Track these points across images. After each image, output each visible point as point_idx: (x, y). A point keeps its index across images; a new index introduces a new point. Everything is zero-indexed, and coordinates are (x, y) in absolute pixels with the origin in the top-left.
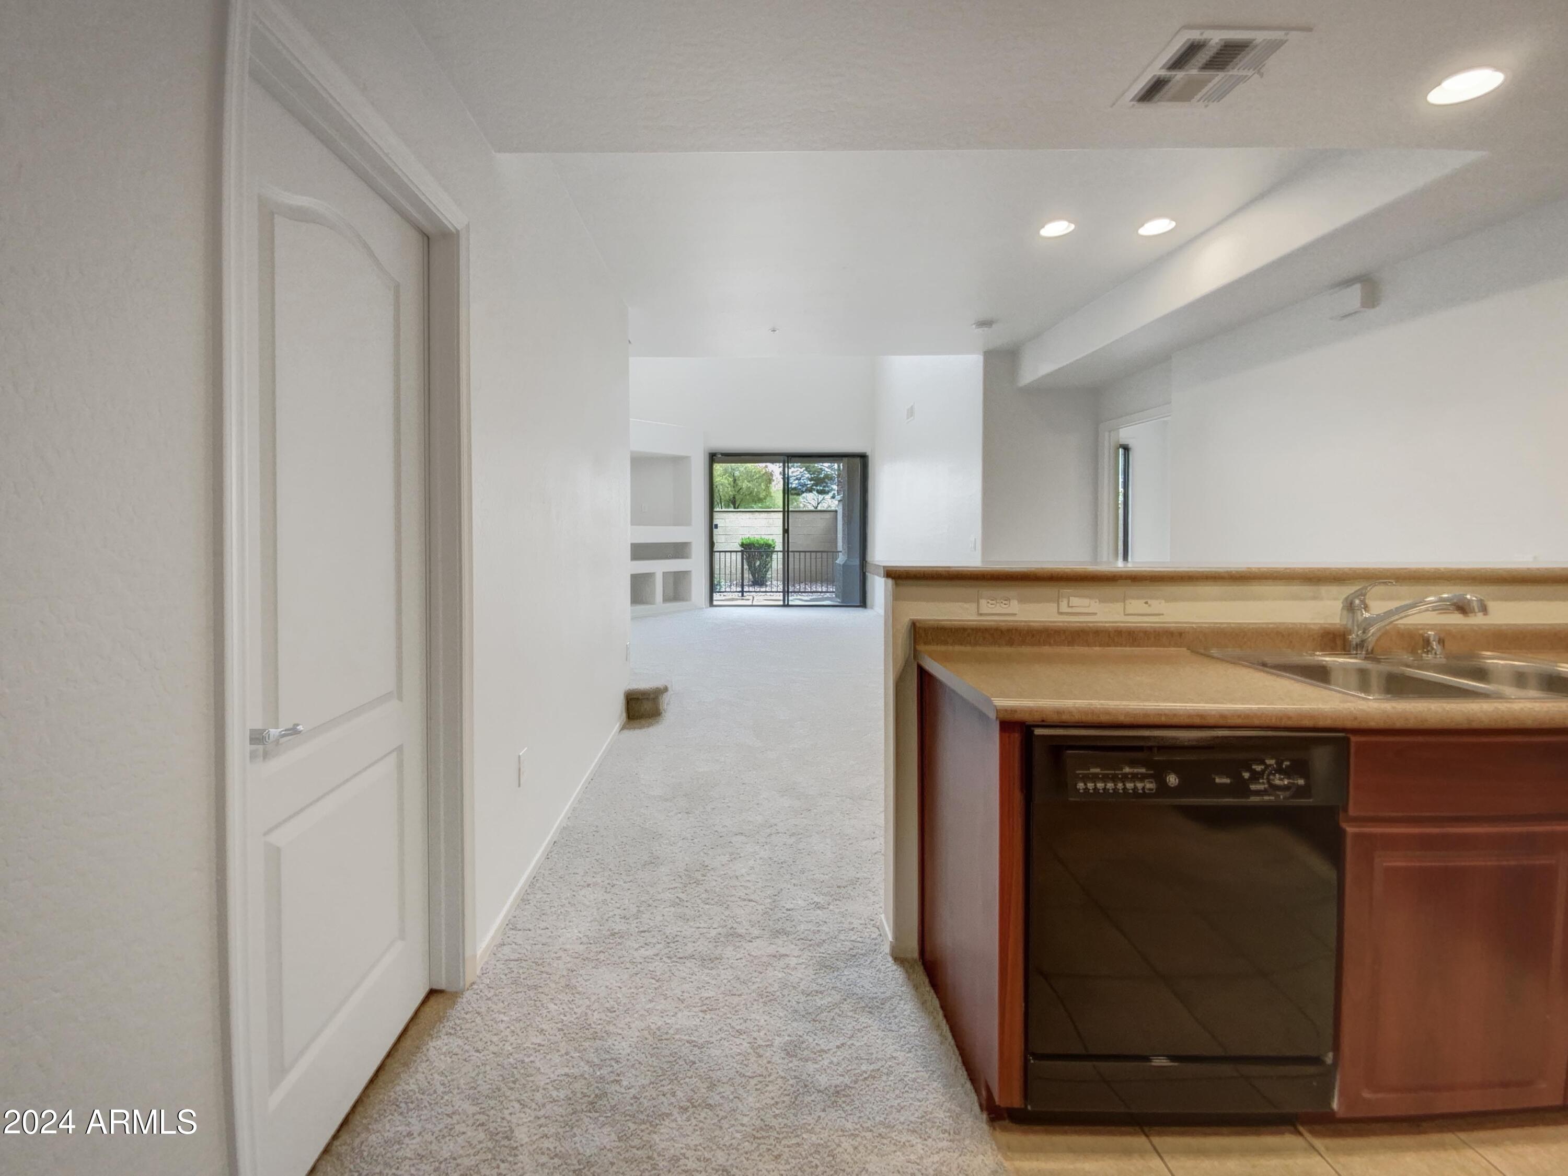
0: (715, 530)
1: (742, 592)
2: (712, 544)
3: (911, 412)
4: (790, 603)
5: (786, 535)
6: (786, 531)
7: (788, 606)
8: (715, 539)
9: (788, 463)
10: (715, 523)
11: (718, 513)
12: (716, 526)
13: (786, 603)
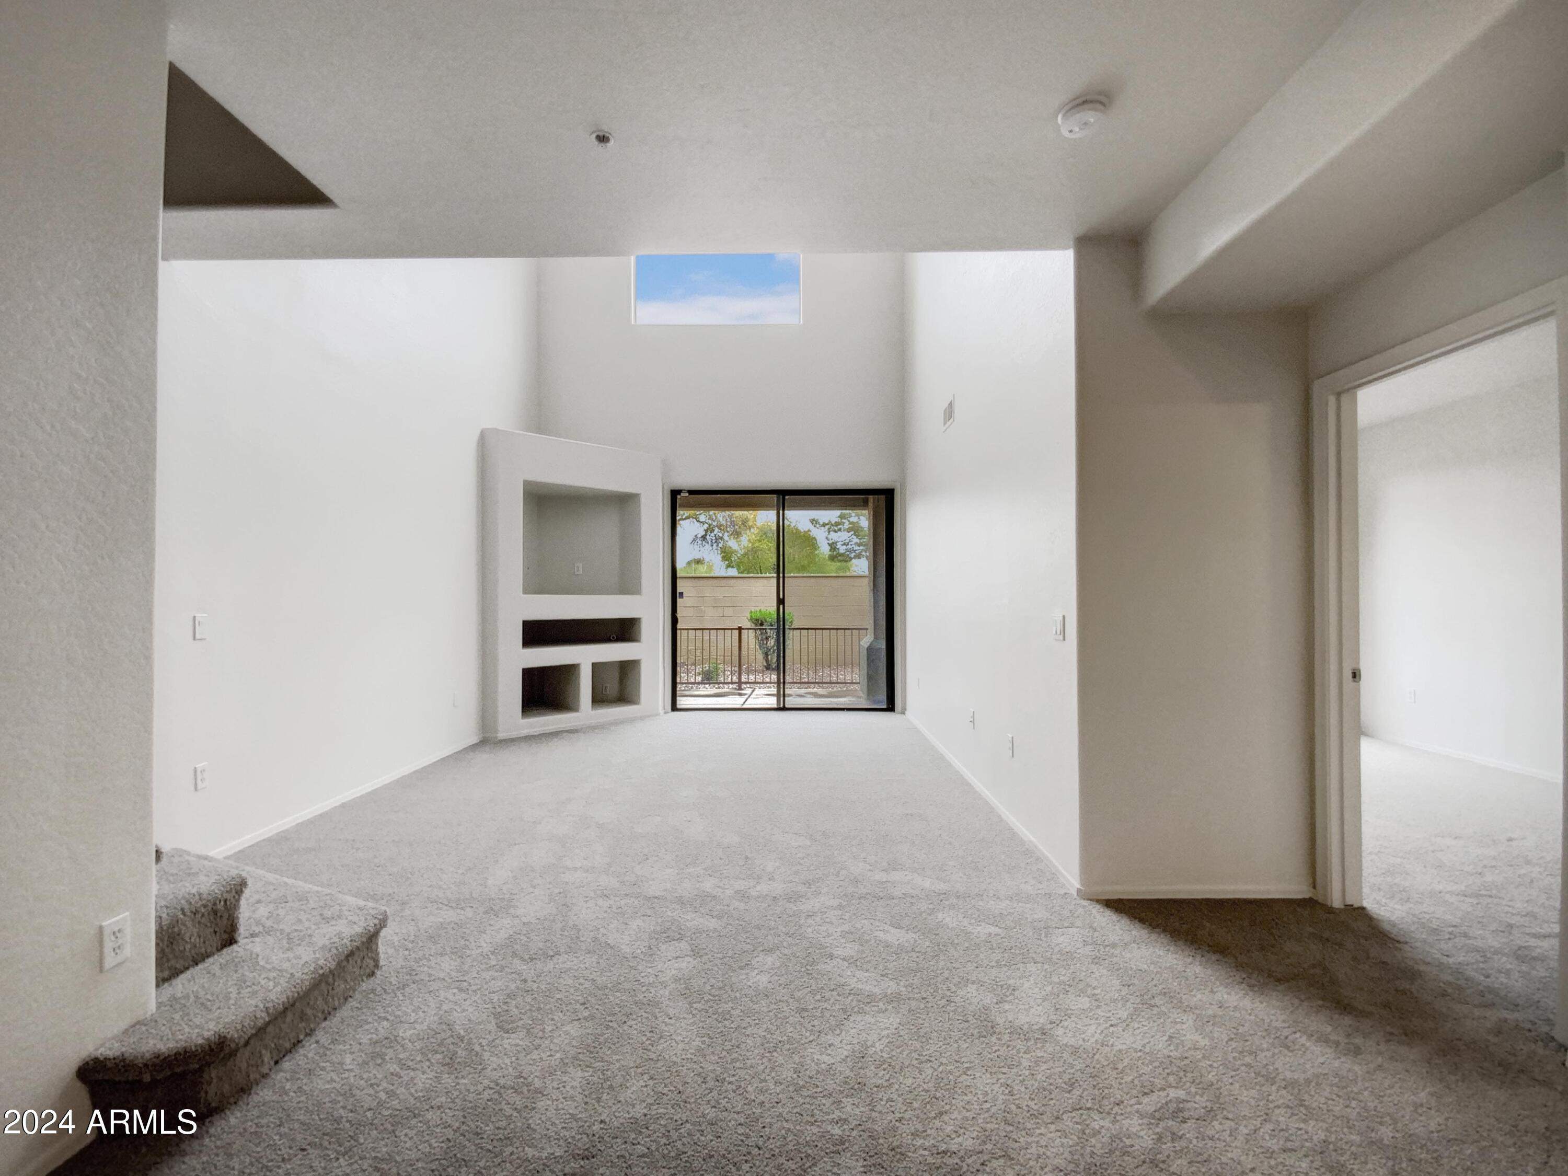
0: (679, 600)
1: (740, 683)
2: (675, 621)
3: (949, 413)
4: (790, 702)
5: (781, 606)
6: (781, 602)
7: (784, 709)
8: (679, 615)
9: (783, 510)
10: (679, 590)
11: (685, 580)
12: (681, 594)
13: (782, 706)
